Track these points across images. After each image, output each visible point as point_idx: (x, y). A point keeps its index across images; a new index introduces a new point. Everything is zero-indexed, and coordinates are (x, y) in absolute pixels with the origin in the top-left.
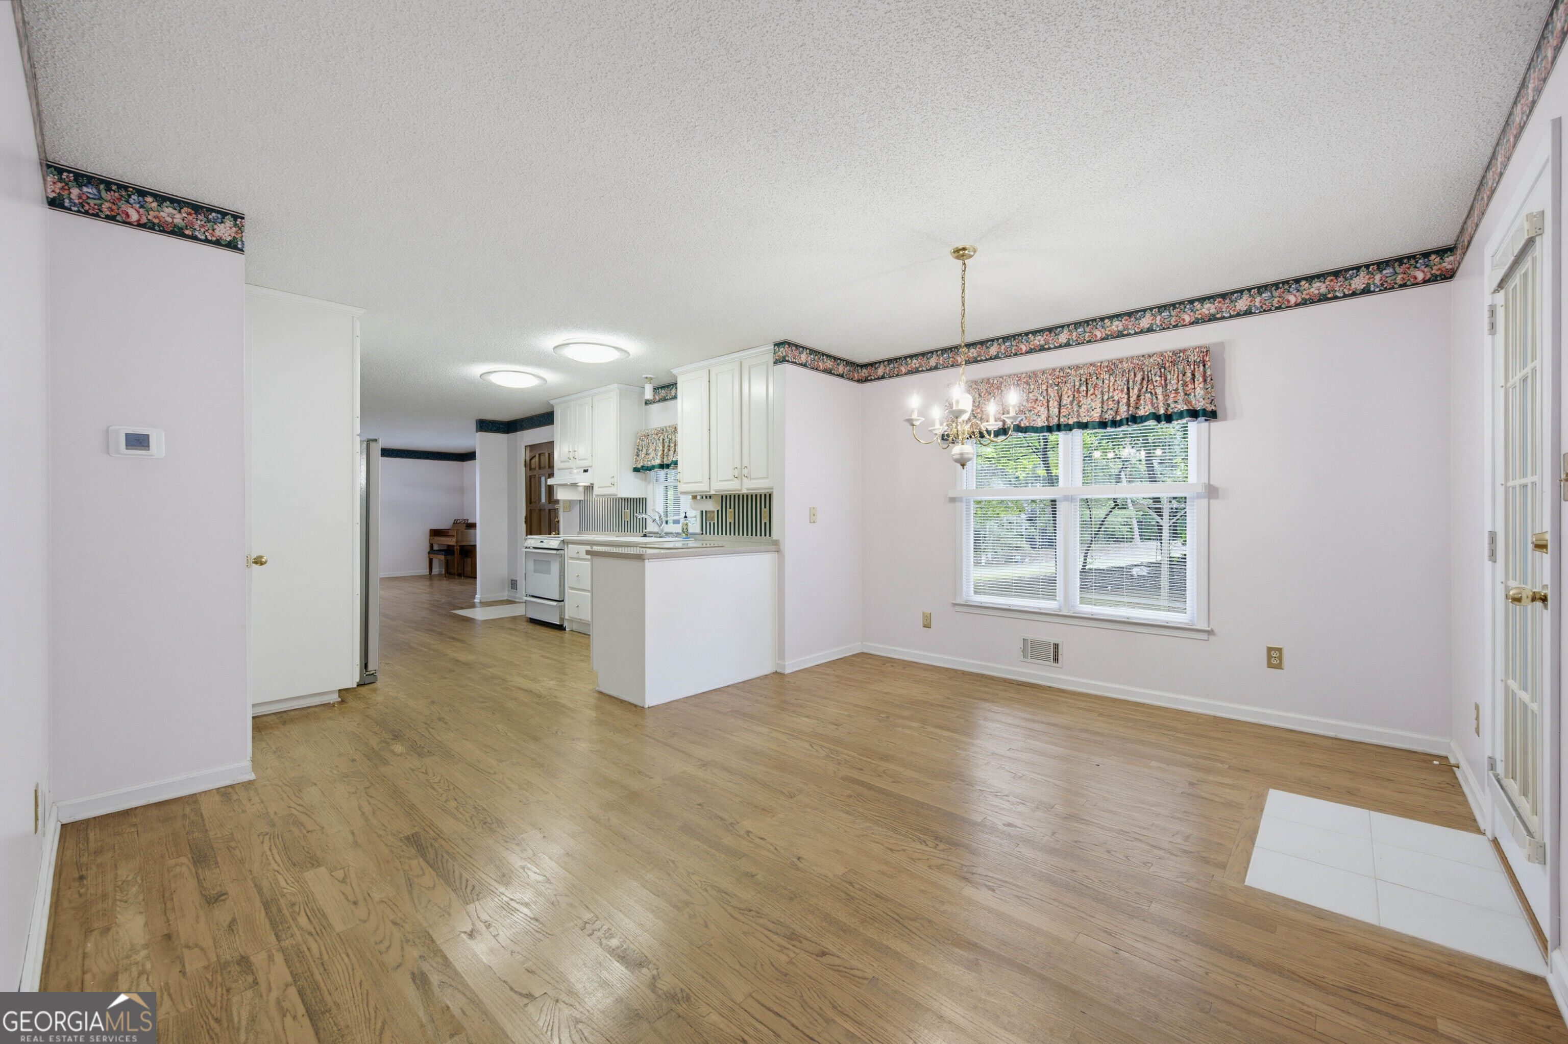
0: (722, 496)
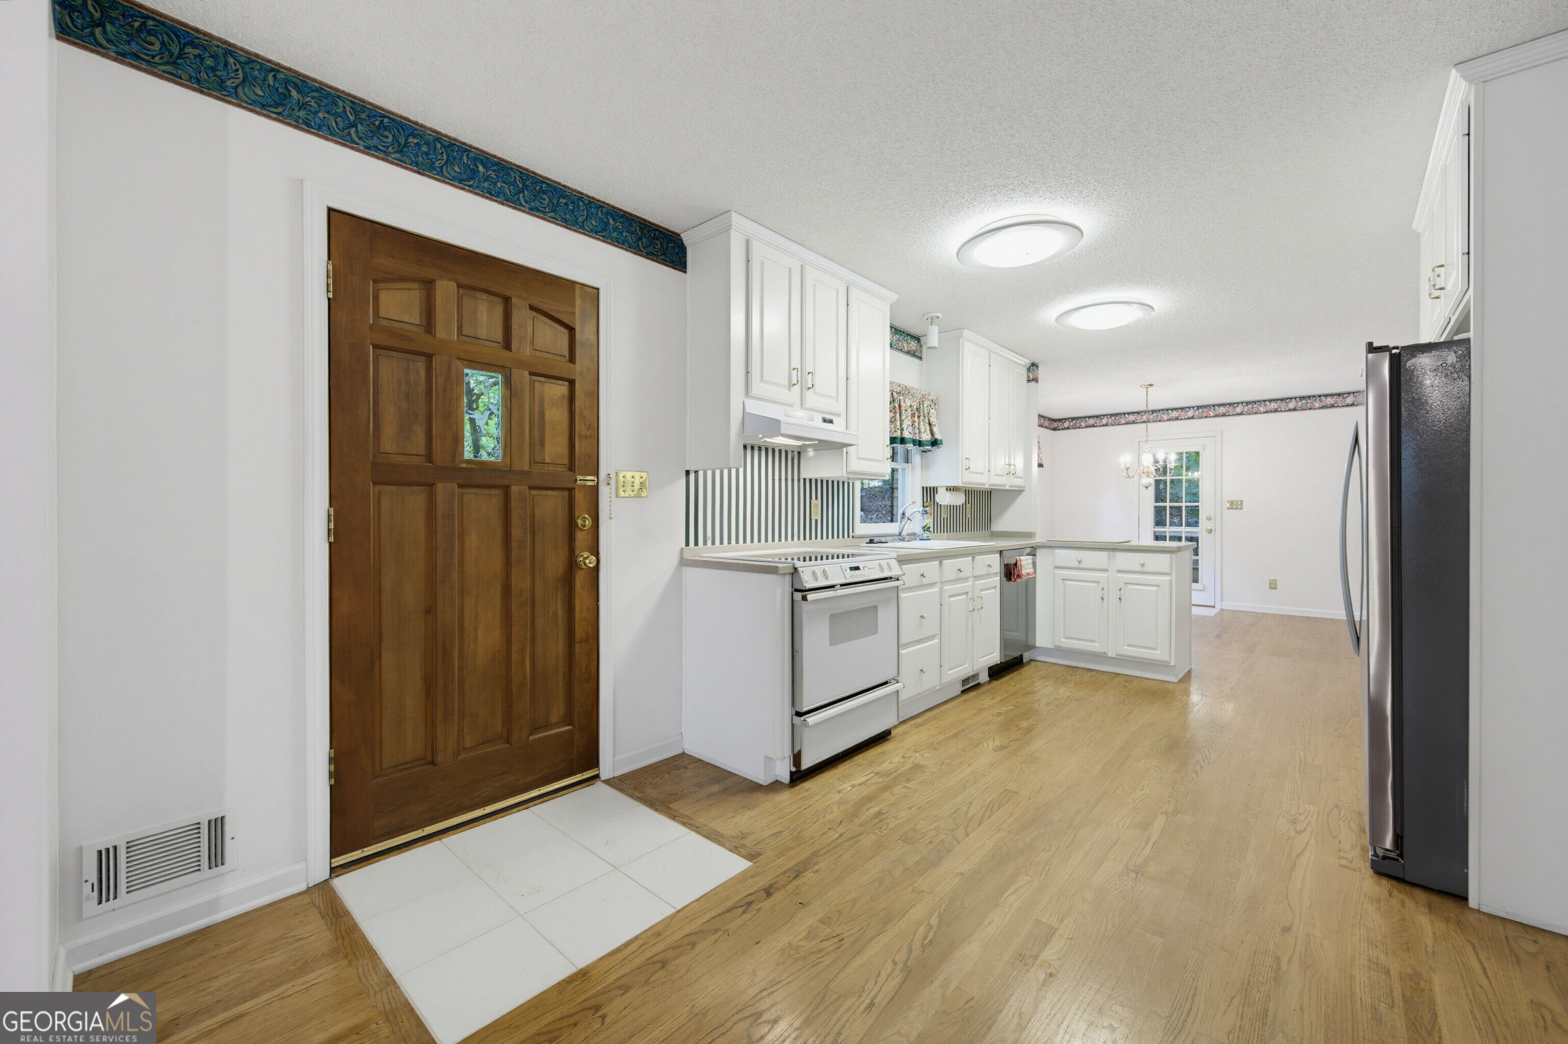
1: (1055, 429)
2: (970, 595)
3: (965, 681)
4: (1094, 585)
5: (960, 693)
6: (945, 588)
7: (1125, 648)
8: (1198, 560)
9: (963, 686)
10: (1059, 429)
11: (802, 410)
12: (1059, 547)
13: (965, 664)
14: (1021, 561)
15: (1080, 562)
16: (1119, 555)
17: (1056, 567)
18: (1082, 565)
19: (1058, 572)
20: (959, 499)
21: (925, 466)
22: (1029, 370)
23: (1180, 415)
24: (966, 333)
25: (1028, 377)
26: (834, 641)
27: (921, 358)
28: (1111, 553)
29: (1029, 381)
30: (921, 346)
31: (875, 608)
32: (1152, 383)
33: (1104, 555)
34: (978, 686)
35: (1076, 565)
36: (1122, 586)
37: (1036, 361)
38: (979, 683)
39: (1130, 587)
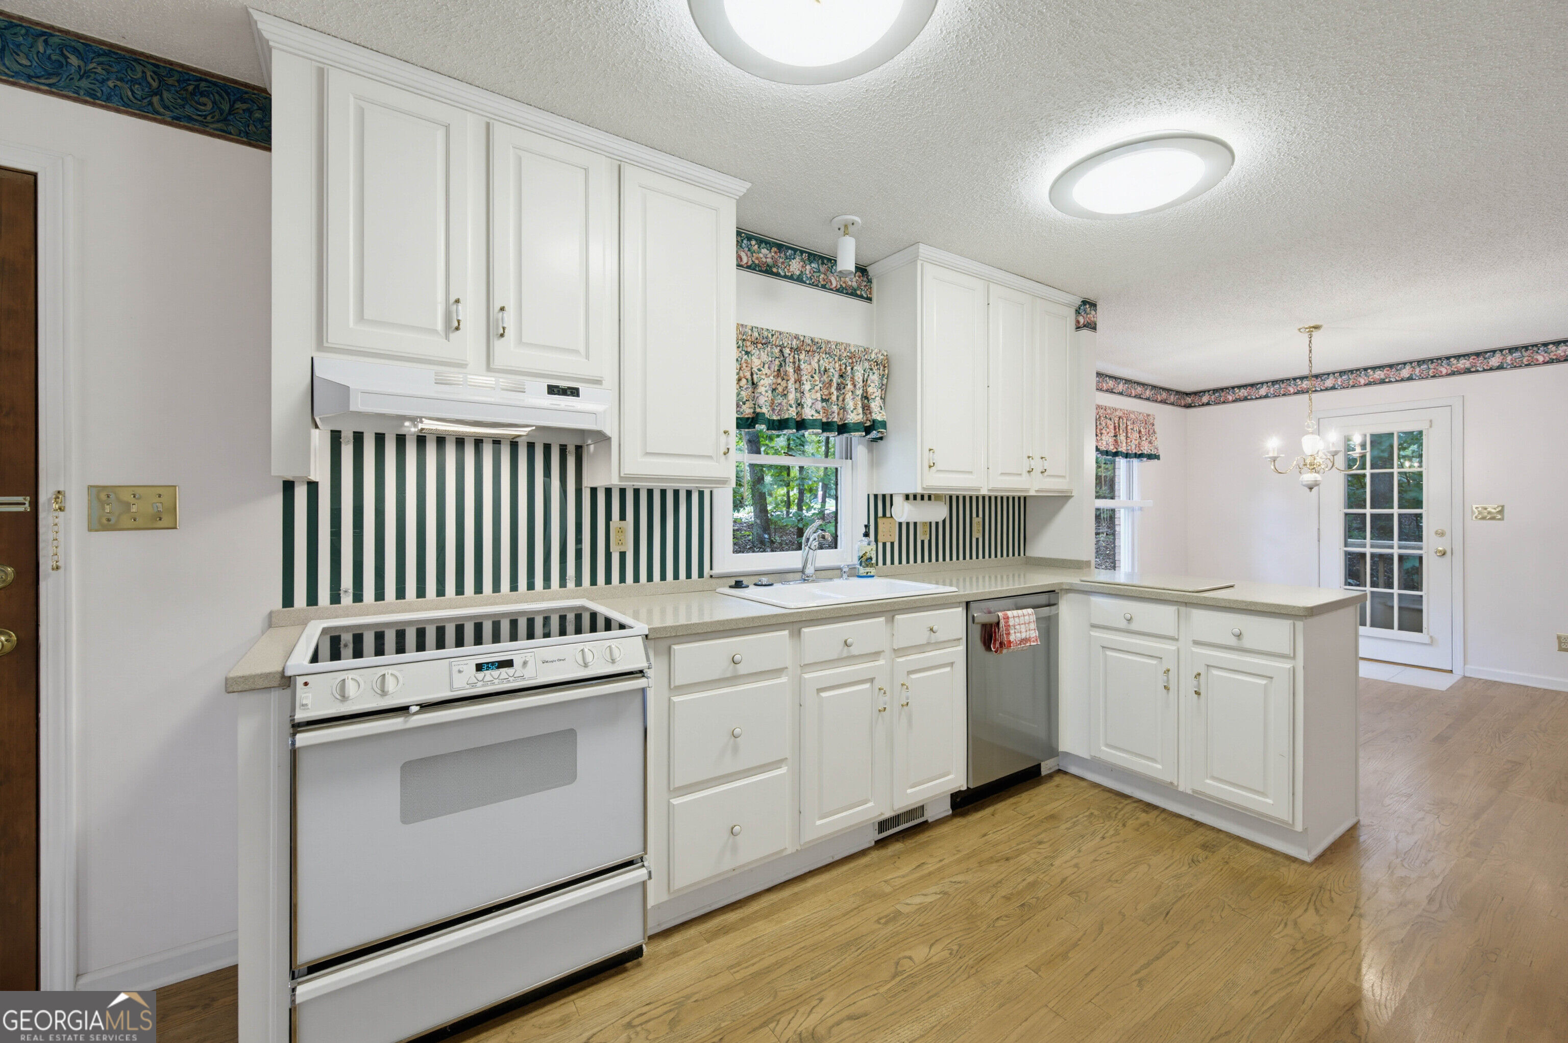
0: (951, 497)
1: (1188, 406)
2: (877, 684)
3: (883, 825)
4: (1154, 662)
5: (873, 843)
6: (806, 676)
7: (1208, 781)
8: (1421, 596)
9: (880, 831)
10: (1195, 406)
11: (490, 374)
12: (1098, 593)
13: (866, 802)
14: (1007, 618)
15: (1129, 620)
16: (1198, 615)
17: (1094, 626)
18: (1134, 626)
19: (1095, 633)
20: (938, 513)
21: (875, 463)
22: (1078, 312)
23: (1387, 376)
24: (923, 249)
25: (1078, 322)
26: (408, 816)
27: (869, 299)
28: (1183, 609)
29: (1078, 328)
30: (870, 281)
31: (569, 735)
32: (1318, 323)
33: (1169, 611)
34: (924, 826)
35: (1123, 624)
36: (1202, 671)
37: (1091, 297)
38: (926, 821)
39: (1215, 672)
